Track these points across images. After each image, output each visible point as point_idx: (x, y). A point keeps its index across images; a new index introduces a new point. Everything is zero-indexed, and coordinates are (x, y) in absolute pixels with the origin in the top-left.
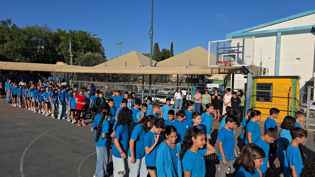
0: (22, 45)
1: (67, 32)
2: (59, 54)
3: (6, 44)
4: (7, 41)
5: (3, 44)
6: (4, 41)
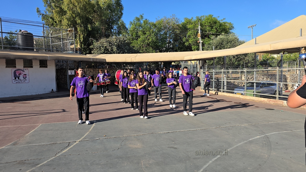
0: (152, 38)
1: (195, 19)
2: (186, 44)
3: (139, 39)
4: (140, 36)
5: (137, 39)
6: (138, 37)
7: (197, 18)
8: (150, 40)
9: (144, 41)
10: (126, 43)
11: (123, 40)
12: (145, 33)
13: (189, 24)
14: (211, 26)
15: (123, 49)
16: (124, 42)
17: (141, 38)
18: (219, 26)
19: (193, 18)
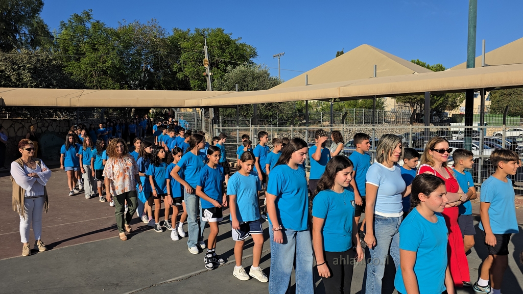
0: (112, 59)
1: (193, 32)
2: (180, 76)
3: (84, 60)
4: (84, 54)
5: (78, 60)
6: (79, 55)
7: (197, 30)
8: (109, 63)
9: (93, 65)
10: (54, 65)
11: (46, 59)
12: (97, 50)
13: (183, 40)
14: (221, 49)
15: (46, 77)
16: (47, 62)
17: (87, 59)
18: (235, 50)
19: (189, 31)
